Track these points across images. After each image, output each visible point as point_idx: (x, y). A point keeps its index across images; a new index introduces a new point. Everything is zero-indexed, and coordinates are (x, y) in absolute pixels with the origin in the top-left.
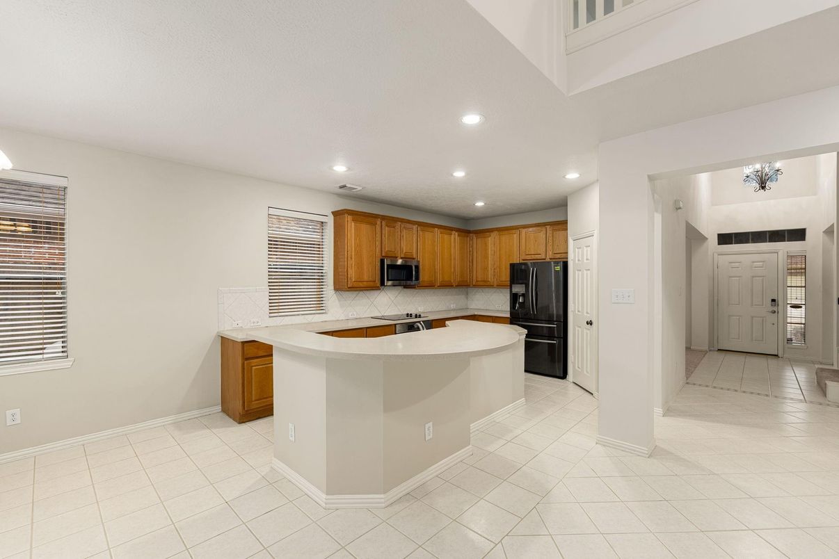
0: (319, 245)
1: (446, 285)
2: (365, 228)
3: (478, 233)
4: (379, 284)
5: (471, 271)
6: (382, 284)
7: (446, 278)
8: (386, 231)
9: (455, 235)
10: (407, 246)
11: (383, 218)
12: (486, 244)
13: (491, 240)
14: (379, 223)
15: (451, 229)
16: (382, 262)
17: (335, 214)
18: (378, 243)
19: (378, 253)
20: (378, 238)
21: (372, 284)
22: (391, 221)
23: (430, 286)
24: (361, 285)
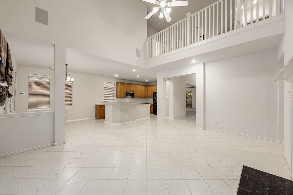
0: (114, 88)
1: (141, 97)
2: (122, 85)
3: (148, 86)
4: (125, 96)
5: (147, 94)
6: (126, 96)
7: (141, 96)
8: (127, 86)
9: (143, 86)
10: (132, 89)
11: (126, 83)
12: (150, 88)
13: (151, 87)
14: (125, 84)
15: (142, 85)
16: (126, 92)
17: (117, 83)
18: (125, 89)
19: (125, 90)
20: (125, 87)
21: (124, 96)
22: (128, 84)
23: (137, 97)
24: (122, 96)
